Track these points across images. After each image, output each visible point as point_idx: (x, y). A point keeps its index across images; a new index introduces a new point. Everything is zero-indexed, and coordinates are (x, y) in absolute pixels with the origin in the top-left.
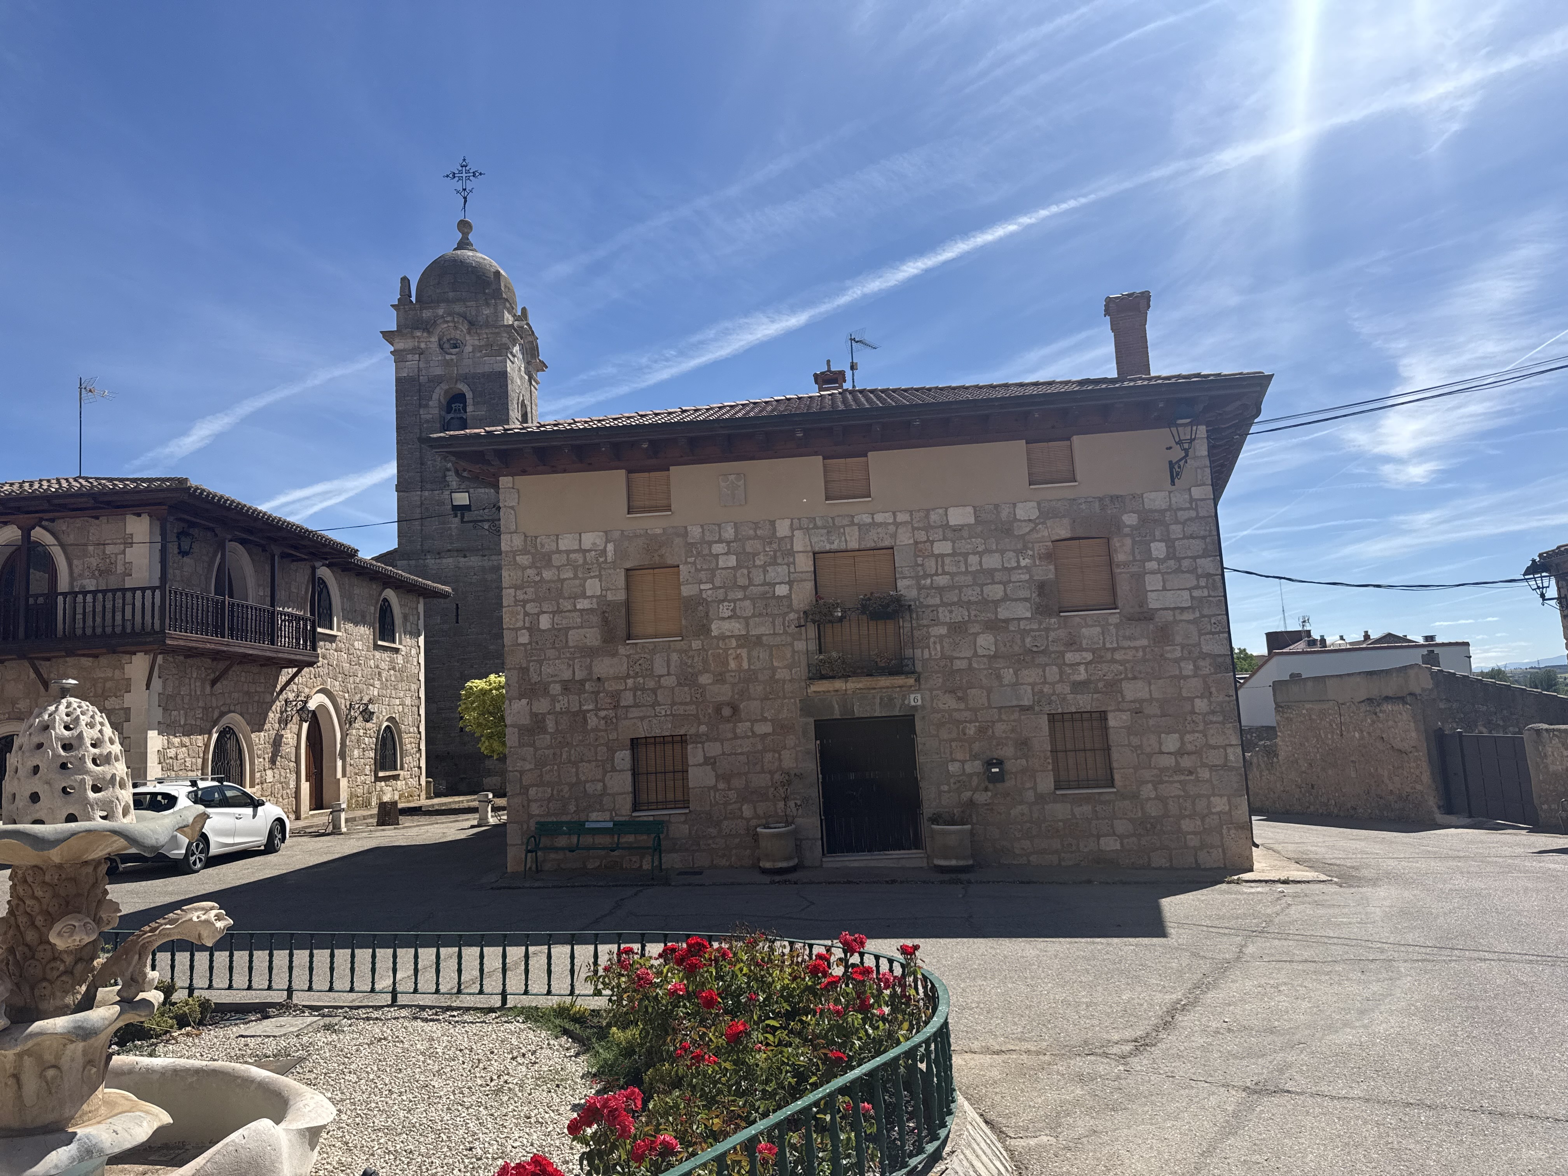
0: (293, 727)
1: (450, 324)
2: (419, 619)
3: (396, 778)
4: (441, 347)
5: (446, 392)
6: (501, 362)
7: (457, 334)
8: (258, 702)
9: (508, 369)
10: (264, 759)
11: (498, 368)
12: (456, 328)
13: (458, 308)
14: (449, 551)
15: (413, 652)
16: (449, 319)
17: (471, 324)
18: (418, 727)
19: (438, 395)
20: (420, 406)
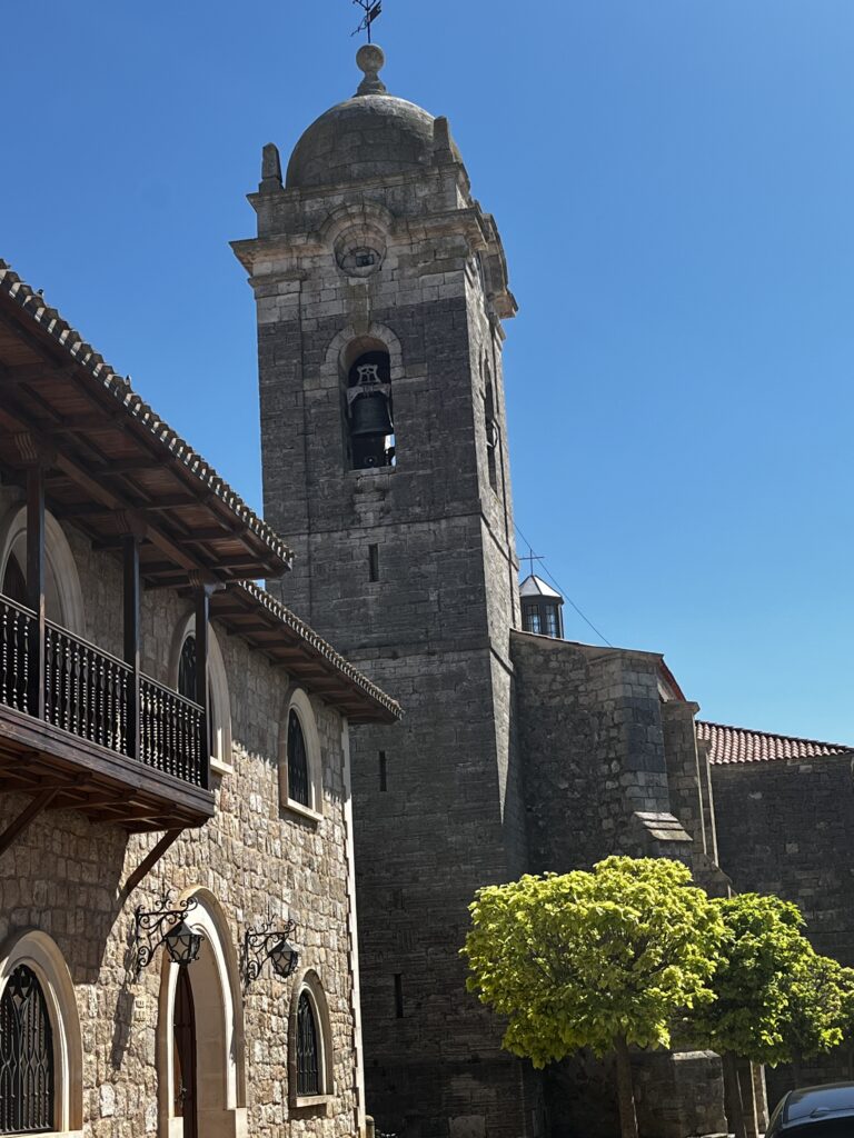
0: (150, 978)
1: (357, 221)
2: (343, 765)
3: (320, 1110)
4: (340, 264)
5: (351, 345)
6: (454, 281)
7: (369, 240)
8: (86, 909)
9: (467, 294)
10: (97, 1054)
11: (447, 293)
12: (367, 227)
13: (370, 190)
14: (363, 646)
15: (338, 832)
16: (354, 209)
17: (395, 215)
18: (350, 1000)
19: (336, 351)
20: (304, 375)
